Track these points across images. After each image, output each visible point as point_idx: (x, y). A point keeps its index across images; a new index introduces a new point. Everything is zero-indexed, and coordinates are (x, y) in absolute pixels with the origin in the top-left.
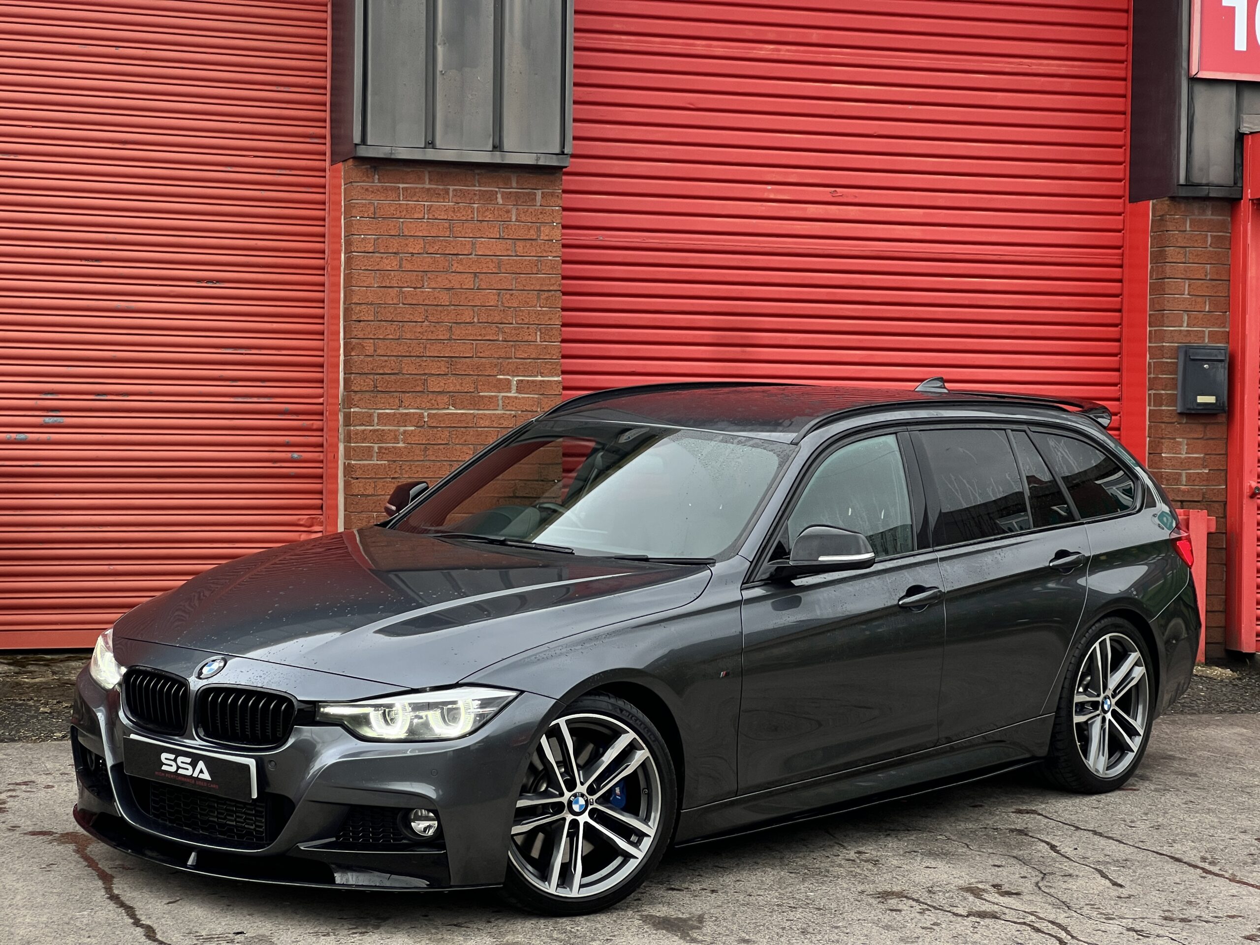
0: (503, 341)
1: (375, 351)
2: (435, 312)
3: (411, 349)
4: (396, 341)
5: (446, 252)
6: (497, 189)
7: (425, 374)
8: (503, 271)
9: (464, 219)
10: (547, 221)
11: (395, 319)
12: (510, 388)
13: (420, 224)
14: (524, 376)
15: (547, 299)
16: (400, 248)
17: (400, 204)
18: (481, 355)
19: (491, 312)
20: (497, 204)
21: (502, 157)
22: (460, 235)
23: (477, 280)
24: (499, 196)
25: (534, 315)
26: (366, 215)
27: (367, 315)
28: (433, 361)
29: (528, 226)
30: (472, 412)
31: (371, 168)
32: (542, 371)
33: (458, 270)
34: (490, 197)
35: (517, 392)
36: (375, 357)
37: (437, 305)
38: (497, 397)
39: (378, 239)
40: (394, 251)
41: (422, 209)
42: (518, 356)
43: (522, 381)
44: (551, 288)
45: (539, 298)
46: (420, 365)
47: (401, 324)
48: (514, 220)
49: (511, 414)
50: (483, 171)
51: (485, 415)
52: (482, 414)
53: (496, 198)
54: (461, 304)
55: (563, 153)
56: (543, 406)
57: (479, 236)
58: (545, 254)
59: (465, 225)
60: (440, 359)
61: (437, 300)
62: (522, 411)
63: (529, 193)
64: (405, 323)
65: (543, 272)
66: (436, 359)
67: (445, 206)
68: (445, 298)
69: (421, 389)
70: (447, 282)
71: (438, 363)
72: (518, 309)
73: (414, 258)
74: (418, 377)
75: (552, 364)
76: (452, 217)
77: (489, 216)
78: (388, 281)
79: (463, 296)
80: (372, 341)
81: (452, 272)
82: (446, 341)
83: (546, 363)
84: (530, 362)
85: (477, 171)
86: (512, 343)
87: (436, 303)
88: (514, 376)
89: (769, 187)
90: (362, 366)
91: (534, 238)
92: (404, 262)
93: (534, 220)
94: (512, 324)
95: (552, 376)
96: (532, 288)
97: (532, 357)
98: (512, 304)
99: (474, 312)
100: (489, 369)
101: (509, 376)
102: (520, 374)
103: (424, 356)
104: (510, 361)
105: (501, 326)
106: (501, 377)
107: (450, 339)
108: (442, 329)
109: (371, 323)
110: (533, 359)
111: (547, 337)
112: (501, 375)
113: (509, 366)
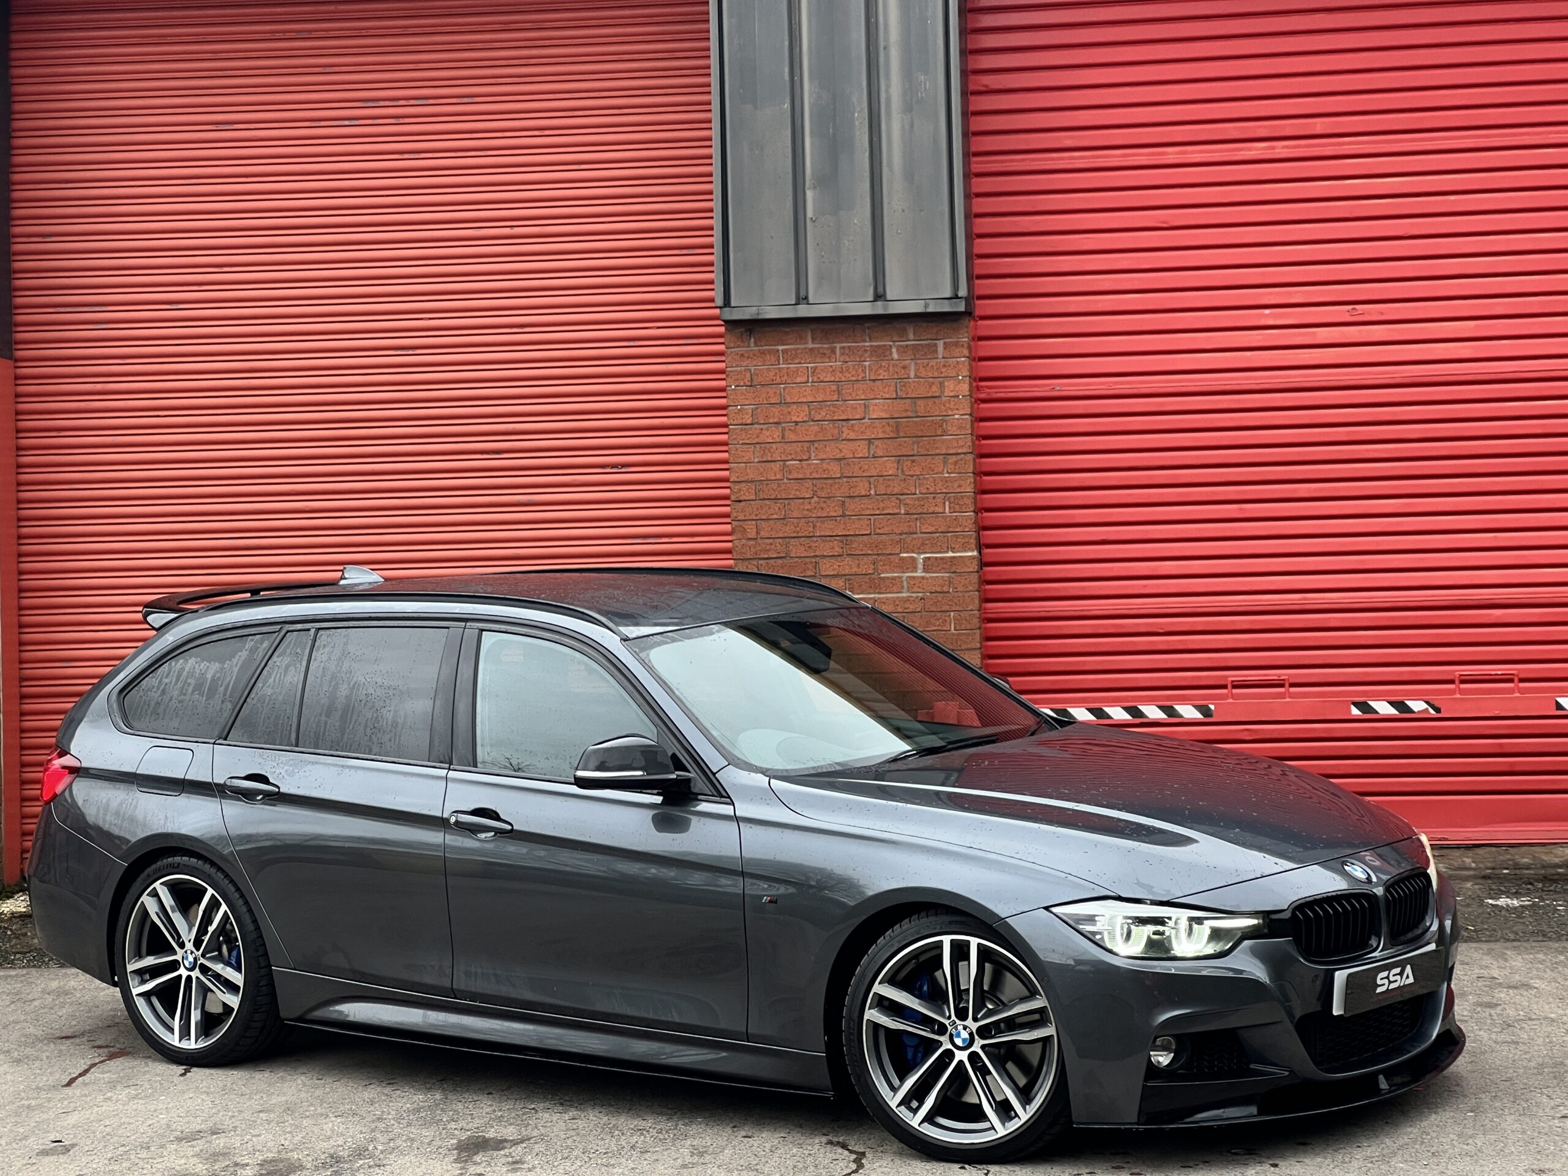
0: (905, 514)
1: (757, 533)
2: (824, 486)
3: (798, 529)
4: (782, 521)
5: (835, 418)
6: (891, 343)
7: (817, 556)
8: (902, 434)
9: (854, 379)
10: (951, 375)
11: (779, 497)
12: (916, 567)
13: (804, 389)
14: (932, 553)
15: (956, 463)
16: (782, 417)
17: (781, 368)
18: (880, 531)
19: (890, 483)
20: (892, 359)
21: (885, 307)
22: (850, 398)
23: (872, 447)
24: (894, 350)
25: (941, 483)
26: (742, 384)
27: (747, 494)
28: (824, 541)
29: (929, 382)
30: (872, 596)
31: (746, 331)
32: (953, 546)
33: (850, 437)
34: (881, 353)
35: (923, 572)
36: (759, 541)
37: (826, 478)
38: (900, 577)
39: (757, 408)
40: (776, 420)
41: (805, 372)
42: (924, 531)
43: (929, 558)
44: (960, 451)
45: (945, 463)
46: (810, 547)
47: (786, 502)
48: (912, 375)
49: (917, 597)
50: (874, 324)
51: (887, 599)
52: (883, 598)
53: (891, 353)
54: (854, 475)
55: (956, 297)
56: (956, 586)
57: (873, 397)
58: (950, 413)
59: (855, 386)
60: (832, 539)
61: (827, 472)
62: (931, 593)
63: (929, 344)
64: (791, 501)
65: (949, 433)
66: (828, 538)
67: (831, 366)
68: (835, 470)
69: (812, 574)
70: (837, 451)
71: (831, 543)
72: (921, 477)
73: (798, 427)
74: (808, 560)
75: (964, 537)
76: (840, 378)
77: (883, 374)
78: (770, 455)
79: (857, 468)
80: (754, 522)
81: (843, 440)
82: (838, 518)
83: (957, 537)
84: (938, 537)
85: (866, 325)
86: (916, 516)
87: (825, 476)
88: (919, 553)
89: (1267, 311)
90: (743, 551)
91: (937, 394)
92: (787, 433)
93: (936, 374)
94: (915, 494)
95: (966, 551)
96: (937, 451)
97: (940, 530)
98: (914, 471)
99: (870, 484)
100: (890, 547)
101: (915, 553)
102: (927, 550)
103: (814, 536)
104: (915, 536)
105: (900, 497)
106: (905, 555)
107: (843, 515)
108: (833, 505)
109: (751, 502)
110: (941, 532)
111: (957, 507)
112: (904, 553)
113: (914, 542)
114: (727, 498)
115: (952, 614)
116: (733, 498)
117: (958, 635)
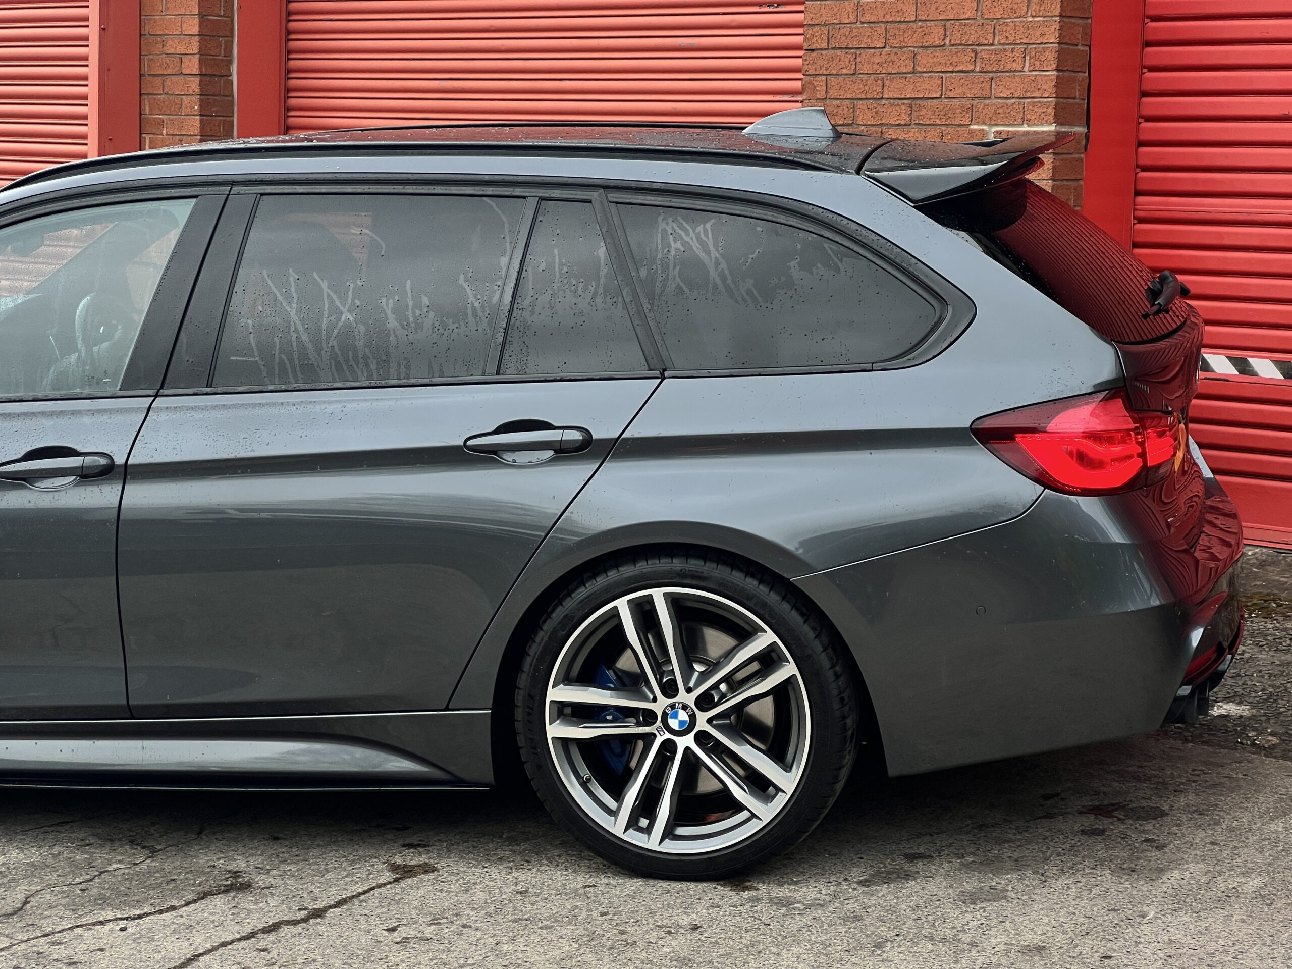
1: (825, 90)
2: (897, 33)
3: (866, 88)
4: (851, 77)
7: (882, 123)
11: (851, 46)
14: (1005, 124)
18: (951, 94)
25: (1022, 30)
27: (820, 42)
28: (892, 105)
32: (1029, 116)
36: (827, 100)
37: (900, 22)
42: (999, 95)
43: (999, 131)
46: (876, 112)
47: (858, 52)
54: (930, 17)
60: (900, 102)
61: (901, 13)
64: (862, 51)
66: (897, 102)
68: (911, 13)
71: (898, 108)
72: (1003, 24)
74: (872, 127)
75: (1043, 105)
80: (823, 78)
82: (908, 76)
83: (1034, 103)
84: (1013, 104)
86: (991, 75)
87: (898, 19)
88: (991, 125)
94: (992, 45)
95: (1042, 124)
97: (1016, 95)
98: (996, 16)
99: (945, 30)
100: (960, 115)
101: (986, 124)
102: (999, 122)
103: (882, 98)
104: (988, 102)
105: (979, 49)
106: (975, 127)
107: (914, 72)
108: (904, 58)
109: (824, 52)
110: (1017, 98)
111: (1037, 63)
112: (975, 124)
113: (986, 111)
114: (799, 48)
116: (806, 47)
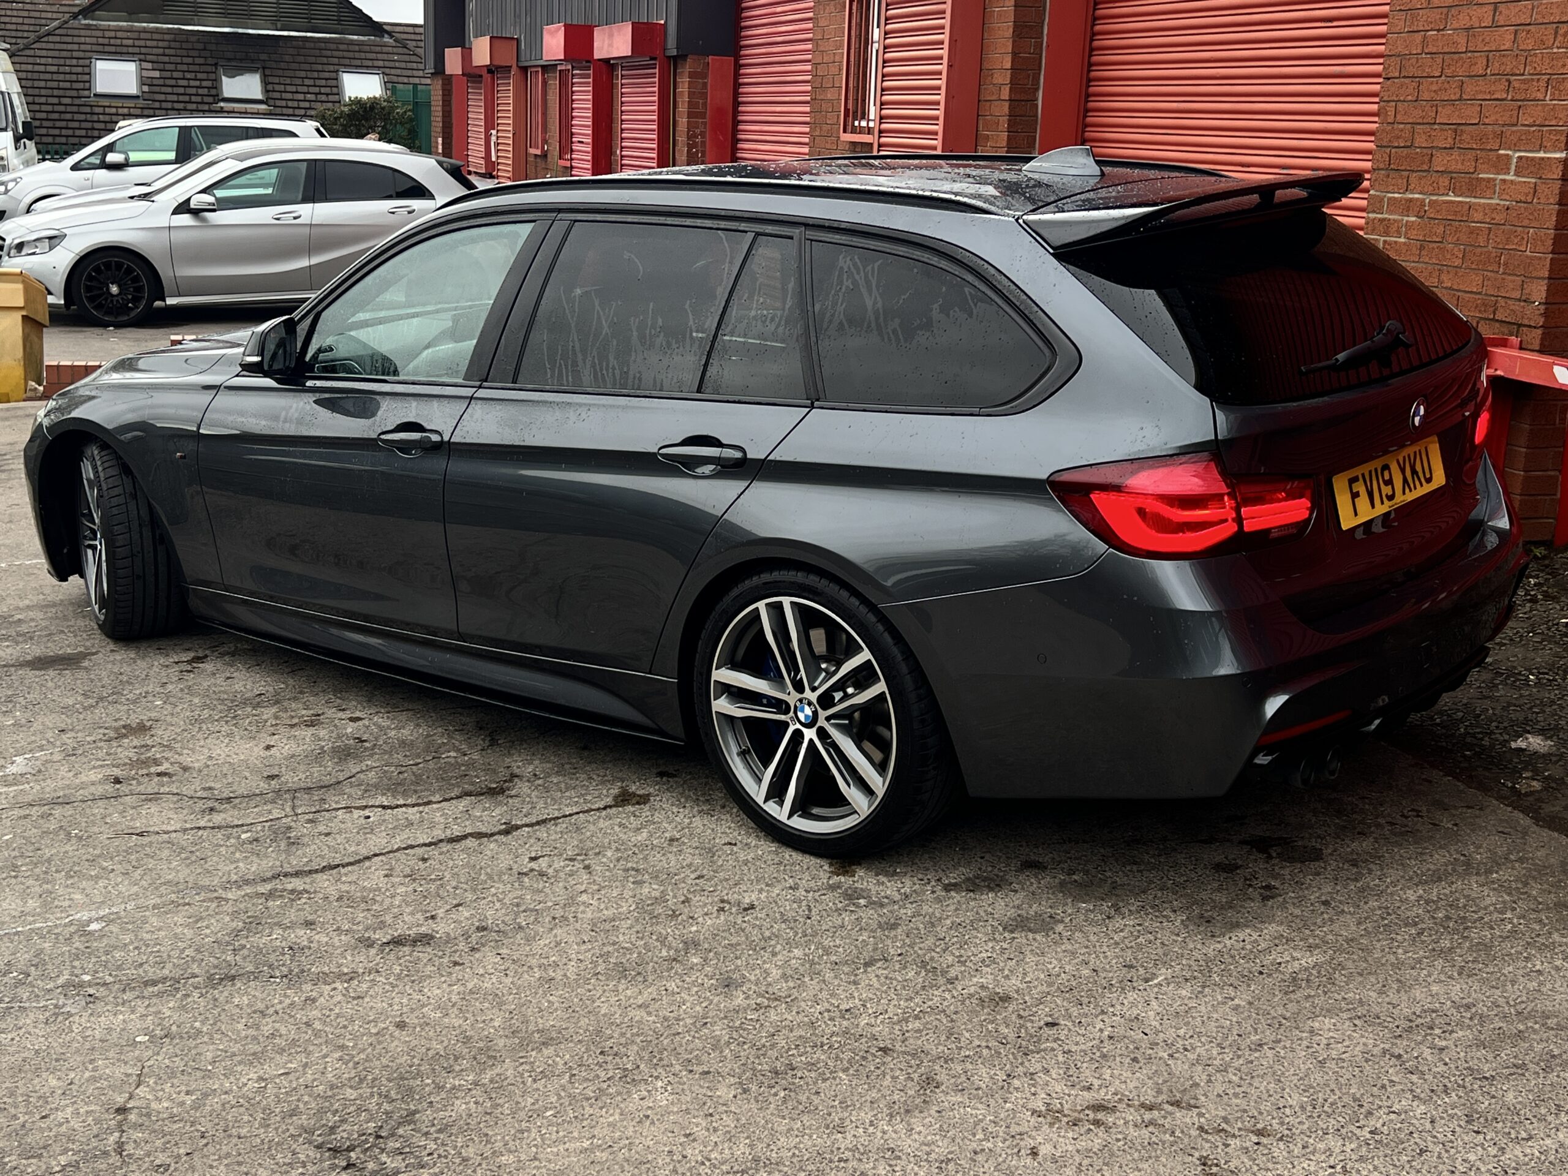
0: (1511, 100)
2: (1451, 62)
3: (1425, 114)
4: (1414, 104)
7: (1435, 148)
11: (1416, 75)
12: (1509, 169)
14: (1525, 151)
18: (1487, 121)
19: (1505, 59)
23: (1497, 13)
25: (1548, 61)
27: (1394, 70)
28: (1441, 130)
30: (1469, 200)
32: (1545, 144)
35: (1514, 175)
36: (1396, 125)
37: (1454, 53)
38: (1494, 180)
42: (1524, 122)
43: (1522, 158)
45: (1556, 34)
46: (1431, 137)
47: (1421, 81)
49: (1504, 206)
51: (1483, 206)
52: (1477, 203)
54: (1477, 49)
56: (1539, 195)
60: (1448, 127)
61: (1456, 44)
62: (1516, 201)
64: (1424, 80)
66: (1445, 127)
68: (1462, 42)
69: (1427, 168)
70: (1468, 19)
71: (1446, 134)
74: (1427, 152)
75: (1557, 133)
78: (1416, 23)
79: (1480, 40)
80: (1394, 104)
82: (1456, 103)
83: (1551, 132)
84: (1534, 132)
86: (1519, 103)
87: (1454, 50)
88: (1516, 151)
90: (1382, 137)
95: (1555, 151)
96: (1551, 19)
97: (1537, 122)
98: (1527, 45)
99: (1488, 60)
100: (1492, 141)
101: (1512, 150)
102: (1521, 148)
103: (1435, 123)
104: (1514, 128)
105: (1512, 78)
106: (1504, 152)
107: (1460, 99)
108: (1454, 86)
109: (1396, 81)
110: (1538, 126)
111: (1557, 93)
112: (1503, 149)
113: (1512, 136)
114: (1379, 75)
115: (1531, 230)
116: (1384, 75)
117: (1531, 258)
